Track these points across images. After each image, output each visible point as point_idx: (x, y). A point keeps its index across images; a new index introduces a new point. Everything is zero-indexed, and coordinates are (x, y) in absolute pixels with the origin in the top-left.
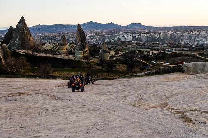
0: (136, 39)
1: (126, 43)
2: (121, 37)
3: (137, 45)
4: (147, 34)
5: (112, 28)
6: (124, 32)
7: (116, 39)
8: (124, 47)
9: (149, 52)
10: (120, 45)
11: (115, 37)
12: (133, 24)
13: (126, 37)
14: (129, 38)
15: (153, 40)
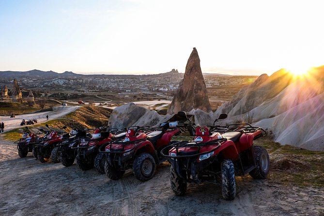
0: (66, 83)
1: (59, 86)
2: (56, 82)
3: (66, 88)
4: (74, 80)
5: (51, 75)
6: (59, 78)
7: (52, 83)
8: (57, 89)
9: (67, 94)
10: (54, 88)
11: (51, 81)
12: (66, 72)
13: (59, 82)
14: (61, 82)
15: (78, 84)
